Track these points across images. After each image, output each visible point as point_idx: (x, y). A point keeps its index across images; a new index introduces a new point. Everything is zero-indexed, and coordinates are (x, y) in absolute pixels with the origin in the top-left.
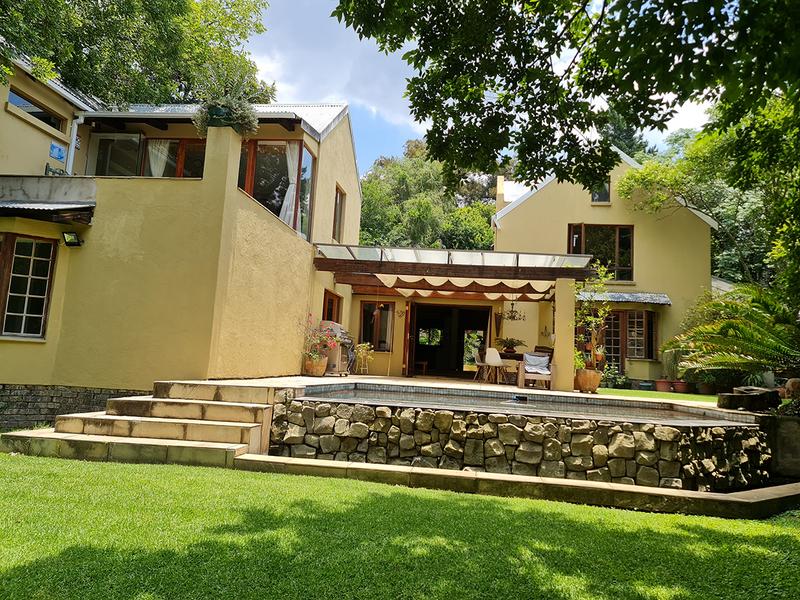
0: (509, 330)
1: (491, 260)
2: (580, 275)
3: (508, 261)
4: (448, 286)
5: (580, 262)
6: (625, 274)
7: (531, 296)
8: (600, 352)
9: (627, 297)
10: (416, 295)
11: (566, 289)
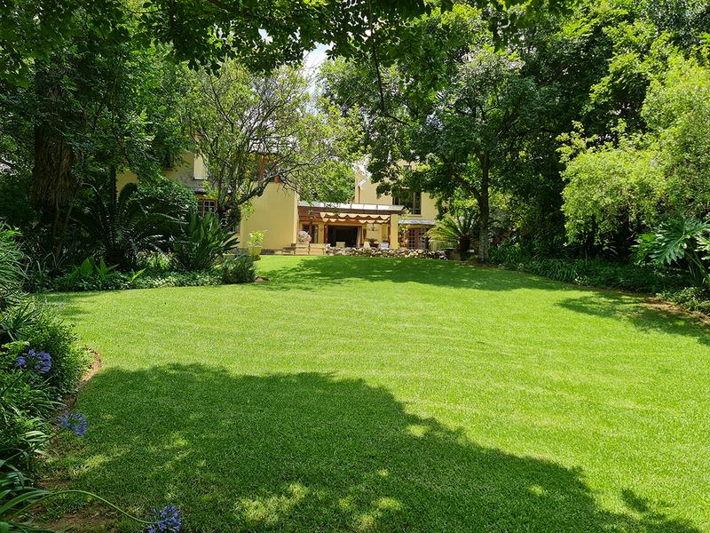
0: (370, 235)
1: (355, 206)
2: (400, 213)
3: (359, 207)
4: (347, 218)
5: (399, 208)
6: (418, 212)
7: (379, 221)
8: (406, 241)
9: (418, 222)
10: (329, 221)
11: (395, 219)
